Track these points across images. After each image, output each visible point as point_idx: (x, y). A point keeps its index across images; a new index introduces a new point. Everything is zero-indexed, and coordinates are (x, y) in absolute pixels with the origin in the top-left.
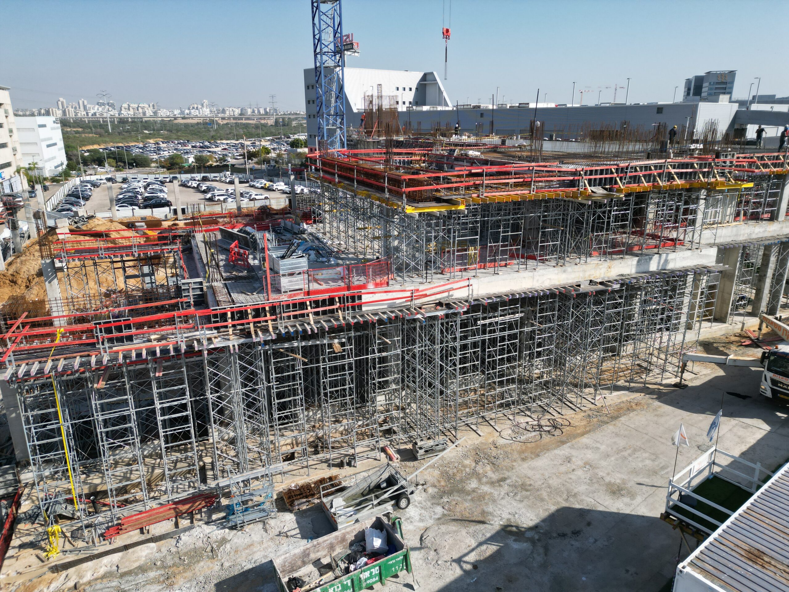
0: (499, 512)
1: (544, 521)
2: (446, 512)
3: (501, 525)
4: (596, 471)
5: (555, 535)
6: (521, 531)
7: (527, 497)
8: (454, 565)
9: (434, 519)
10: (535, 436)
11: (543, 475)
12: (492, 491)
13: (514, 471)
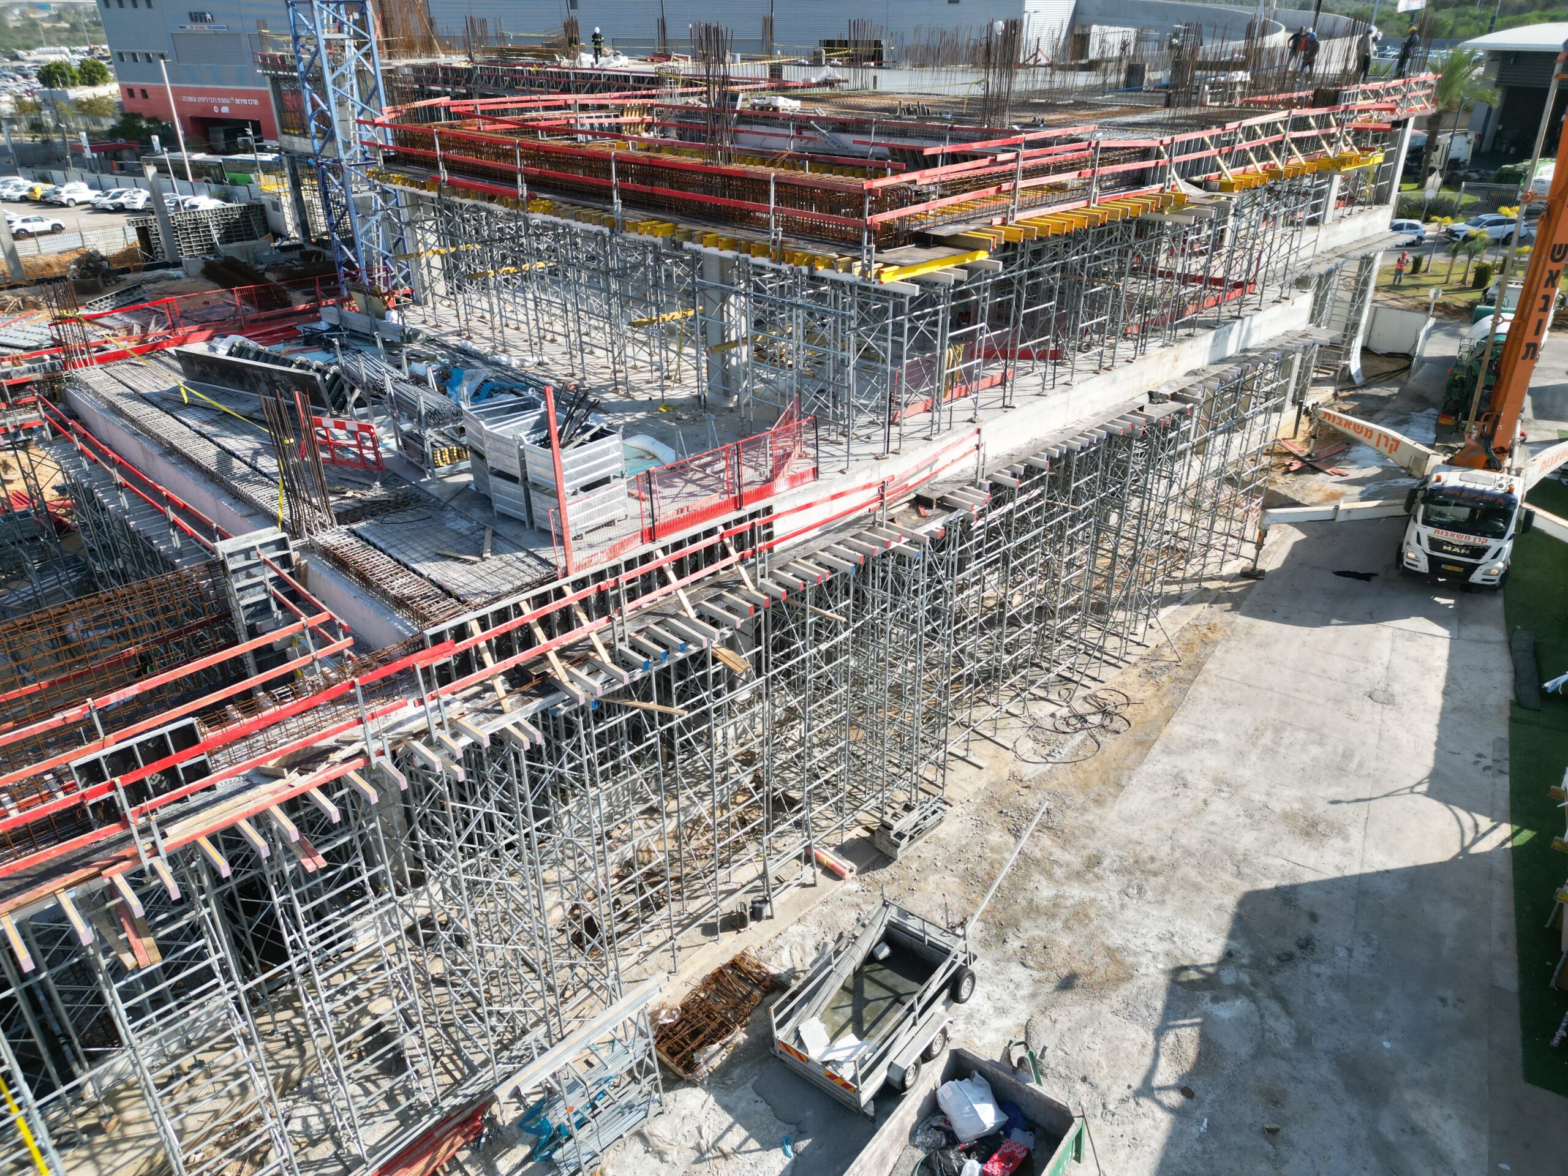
0: (1139, 942)
1: (1232, 936)
2: (1036, 975)
3: (1164, 972)
4: (1245, 792)
5: (1273, 962)
6: (1209, 975)
7: (1165, 889)
8: (1145, 1102)
9: (1023, 998)
10: (1083, 742)
11: (1158, 828)
12: (1093, 895)
13: (1099, 834)
